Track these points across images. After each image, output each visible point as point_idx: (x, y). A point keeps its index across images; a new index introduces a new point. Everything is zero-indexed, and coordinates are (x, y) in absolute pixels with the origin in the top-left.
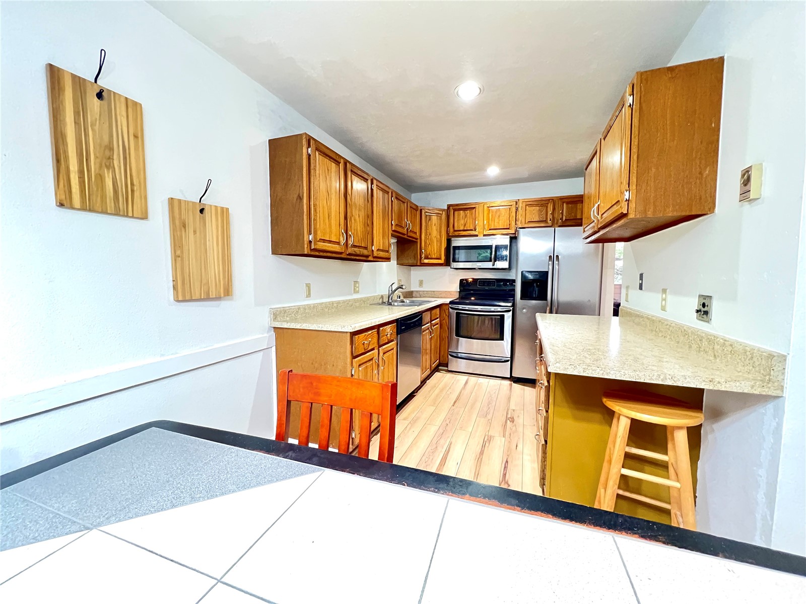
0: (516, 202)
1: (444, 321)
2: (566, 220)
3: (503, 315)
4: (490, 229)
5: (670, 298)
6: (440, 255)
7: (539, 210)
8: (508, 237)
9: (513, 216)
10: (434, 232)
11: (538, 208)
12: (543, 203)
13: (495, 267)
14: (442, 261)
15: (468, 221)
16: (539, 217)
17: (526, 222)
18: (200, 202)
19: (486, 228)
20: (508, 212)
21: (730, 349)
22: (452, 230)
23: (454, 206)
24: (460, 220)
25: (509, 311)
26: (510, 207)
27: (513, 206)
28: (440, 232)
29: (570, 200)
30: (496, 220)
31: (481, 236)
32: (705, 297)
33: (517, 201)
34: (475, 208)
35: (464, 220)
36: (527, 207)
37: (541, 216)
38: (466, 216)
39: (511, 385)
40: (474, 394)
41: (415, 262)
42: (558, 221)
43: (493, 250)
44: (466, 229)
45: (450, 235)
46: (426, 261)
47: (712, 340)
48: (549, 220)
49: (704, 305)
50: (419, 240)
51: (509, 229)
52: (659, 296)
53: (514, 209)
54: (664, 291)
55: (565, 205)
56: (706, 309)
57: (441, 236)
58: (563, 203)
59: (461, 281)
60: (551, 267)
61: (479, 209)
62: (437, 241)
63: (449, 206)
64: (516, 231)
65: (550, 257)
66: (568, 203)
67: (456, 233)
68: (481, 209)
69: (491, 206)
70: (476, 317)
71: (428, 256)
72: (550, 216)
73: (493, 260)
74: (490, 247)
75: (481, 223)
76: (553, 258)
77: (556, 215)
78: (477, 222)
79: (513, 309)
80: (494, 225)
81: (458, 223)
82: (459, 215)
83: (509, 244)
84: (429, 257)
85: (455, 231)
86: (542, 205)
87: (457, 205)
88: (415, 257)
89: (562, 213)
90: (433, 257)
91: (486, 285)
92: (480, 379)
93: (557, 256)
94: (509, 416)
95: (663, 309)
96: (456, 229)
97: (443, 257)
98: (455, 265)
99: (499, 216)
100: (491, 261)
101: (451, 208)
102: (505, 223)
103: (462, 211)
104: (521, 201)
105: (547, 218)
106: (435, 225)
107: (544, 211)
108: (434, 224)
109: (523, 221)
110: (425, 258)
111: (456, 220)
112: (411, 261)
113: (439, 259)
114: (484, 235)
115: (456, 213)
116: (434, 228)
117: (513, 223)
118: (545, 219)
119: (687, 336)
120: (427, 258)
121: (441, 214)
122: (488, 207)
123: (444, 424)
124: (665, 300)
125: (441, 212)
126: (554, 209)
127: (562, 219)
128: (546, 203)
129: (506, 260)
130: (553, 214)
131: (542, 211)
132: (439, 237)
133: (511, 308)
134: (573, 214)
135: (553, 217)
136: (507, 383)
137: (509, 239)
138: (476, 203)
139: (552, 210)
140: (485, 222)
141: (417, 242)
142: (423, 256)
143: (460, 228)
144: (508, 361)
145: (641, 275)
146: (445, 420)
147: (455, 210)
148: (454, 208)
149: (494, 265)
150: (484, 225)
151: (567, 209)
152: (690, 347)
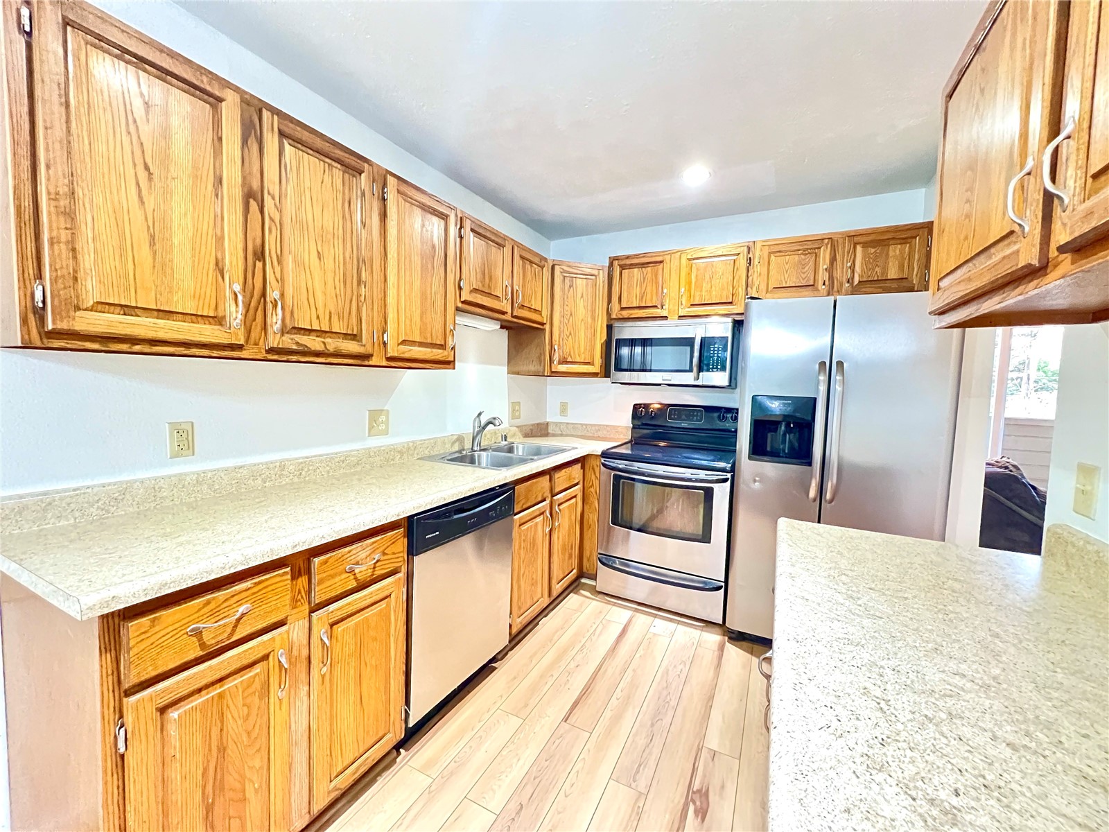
0: (749, 249)
1: (592, 490)
2: (860, 279)
3: (711, 489)
4: (693, 305)
6: (593, 357)
7: (800, 262)
8: (730, 320)
9: (740, 277)
10: (581, 311)
11: (796, 258)
12: (809, 247)
13: (699, 383)
14: (593, 368)
15: (649, 288)
16: (797, 278)
17: (770, 288)
19: (683, 302)
20: (730, 268)
22: (615, 306)
23: (622, 259)
24: (633, 288)
25: (725, 480)
26: (735, 257)
27: (741, 255)
28: (593, 311)
29: (870, 238)
30: (705, 286)
31: (674, 320)
33: (751, 244)
34: (661, 262)
35: (641, 287)
36: (773, 257)
37: (804, 276)
38: (644, 279)
39: (722, 648)
40: (629, 674)
41: (541, 369)
42: (842, 284)
43: (697, 347)
44: (644, 305)
45: (614, 316)
46: (563, 368)
48: (821, 282)
50: (547, 327)
51: (730, 303)
53: (743, 262)
55: (859, 248)
57: (594, 319)
58: (855, 244)
59: (636, 407)
60: (823, 388)
61: (671, 265)
62: (586, 328)
63: (612, 260)
64: (746, 305)
65: (823, 364)
66: (866, 245)
67: (625, 314)
68: (675, 263)
69: (694, 256)
71: (565, 358)
72: (823, 276)
73: (695, 369)
74: (689, 342)
75: (674, 294)
76: (830, 366)
77: (838, 274)
78: (665, 291)
79: (733, 477)
80: (701, 296)
81: (629, 293)
82: (630, 278)
83: (729, 335)
84: (569, 359)
85: (622, 309)
86: (805, 252)
87: (628, 257)
88: (540, 359)
89: (853, 268)
90: (578, 359)
91: (684, 417)
92: (657, 621)
93: (840, 364)
94: (696, 786)
96: (624, 305)
97: (598, 361)
98: (623, 376)
99: (711, 278)
100: (691, 370)
101: (616, 263)
102: (725, 293)
103: (636, 270)
104: (758, 246)
105: (815, 279)
106: (582, 297)
107: (812, 264)
108: (579, 295)
109: (763, 287)
110: (560, 363)
111: (624, 287)
112: (532, 368)
113: (591, 363)
114: (681, 317)
115: (625, 272)
116: (580, 303)
117: (741, 290)
118: (812, 283)
120: (564, 361)
121: (596, 276)
122: (689, 259)
123: (513, 806)
125: (595, 272)
126: (833, 259)
127: (851, 278)
128: (816, 246)
129: (724, 369)
130: (830, 270)
131: (804, 266)
132: (590, 320)
134: (877, 269)
135: (831, 278)
136: (713, 638)
137: (730, 326)
138: (664, 253)
139: (828, 261)
140: (683, 290)
141: (544, 329)
142: (556, 358)
143: (632, 302)
144: (719, 588)
146: (521, 785)
147: (622, 267)
148: (621, 265)
149: (698, 378)
150: (680, 297)
151: (864, 257)
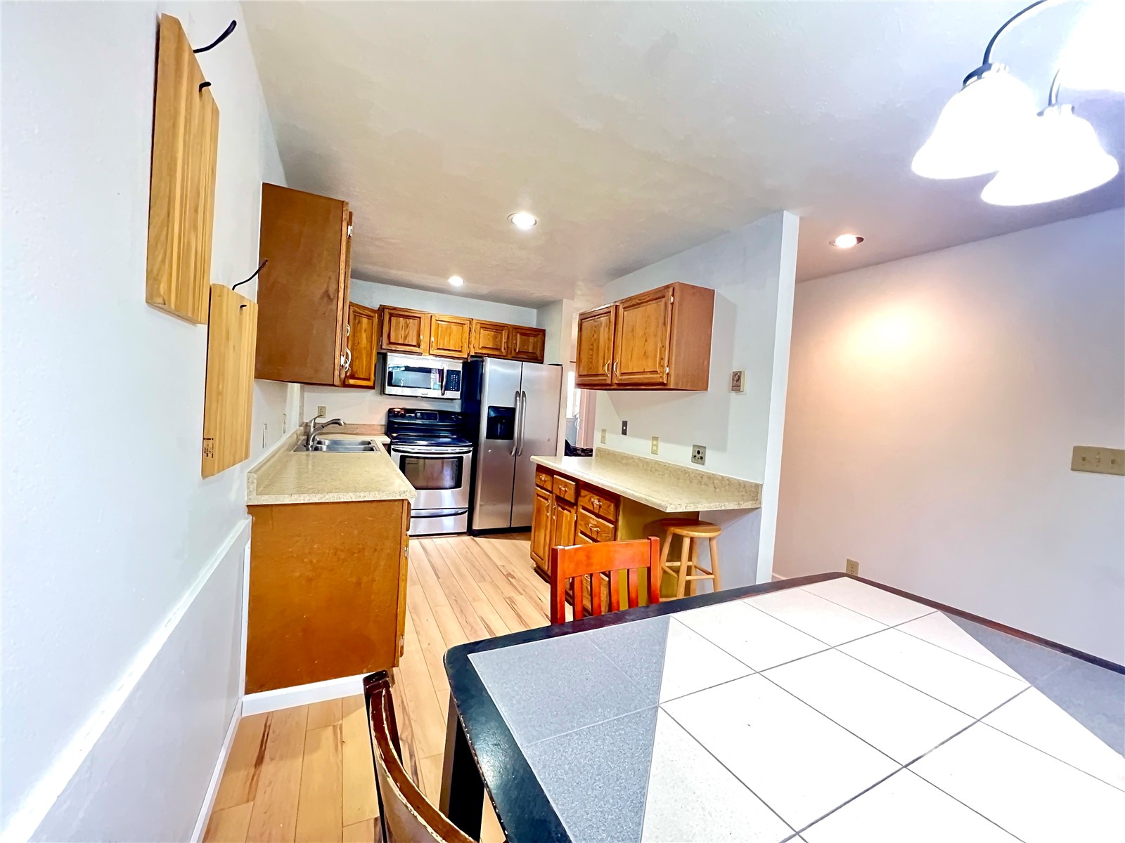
0: (470, 322)
2: (519, 351)
3: (462, 457)
4: (438, 349)
5: (661, 444)
6: (370, 375)
7: (494, 336)
8: (459, 360)
9: (466, 339)
10: (364, 342)
11: (492, 333)
12: (497, 329)
13: (445, 397)
14: (370, 383)
15: (410, 333)
16: (493, 344)
17: (480, 347)
18: (233, 289)
19: (433, 346)
20: (460, 332)
21: (727, 482)
22: (386, 342)
23: (389, 309)
24: (399, 329)
25: (468, 452)
26: (462, 325)
27: (466, 325)
28: (371, 342)
29: (523, 331)
30: (446, 339)
31: (427, 356)
32: (699, 447)
33: (471, 320)
34: (419, 317)
35: (404, 330)
36: (481, 329)
37: (496, 343)
38: (407, 326)
42: (511, 351)
43: (445, 375)
44: (406, 343)
45: (384, 348)
46: (352, 382)
47: (711, 477)
48: (503, 349)
49: (699, 452)
51: (460, 351)
52: (650, 443)
53: (467, 329)
54: (655, 439)
55: (519, 335)
56: (701, 455)
58: (517, 332)
59: (390, 411)
60: (519, 403)
62: (367, 355)
63: (383, 308)
65: (517, 392)
66: (522, 334)
67: (393, 347)
68: (427, 320)
69: (440, 319)
70: (422, 461)
71: (354, 375)
72: (504, 345)
73: (444, 388)
75: (427, 339)
76: (520, 394)
77: (510, 346)
78: (421, 337)
79: (475, 449)
80: (444, 344)
81: (395, 334)
82: (398, 323)
83: (460, 371)
84: (356, 376)
85: (390, 343)
86: (497, 331)
87: (395, 309)
89: (516, 344)
90: (361, 376)
91: (424, 418)
93: (524, 392)
94: (505, 573)
95: (655, 452)
96: (392, 340)
97: (374, 378)
98: (389, 390)
99: (449, 335)
101: (386, 311)
102: (457, 345)
103: (401, 319)
104: (475, 321)
105: (501, 346)
107: (499, 338)
108: (363, 331)
109: (477, 346)
111: (392, 329)
113: (368, 380)
114: (432, 355)
115: (393, 319)
116: (364, 336)
117: (466, 345)
118: (499, 347)
119: (687, 475)
121: (373, 318)
122: (437, 320)
123: (453, 601)
124: (657, 446)
125: (372, 314)
126: (508, 338)
127: (515, 350)
128: (501, 329)
129: (458, 390)
130: (507, 342)
131: (497, 338)
132: (369, 349)
133: (471, 449)
134: (526, 347)
135: (507, 348)
137: (461, 365)
138: (421, 312)
139: (506, 338)
140: (433, 339)
143: (398, 340)
144: (464, 512)
145: (625, 424)
147: (390, 315)
148: (389, 312)
149: (443, 394)
150: (430, 342)
151: (520, 340)
152: (691, 482)
